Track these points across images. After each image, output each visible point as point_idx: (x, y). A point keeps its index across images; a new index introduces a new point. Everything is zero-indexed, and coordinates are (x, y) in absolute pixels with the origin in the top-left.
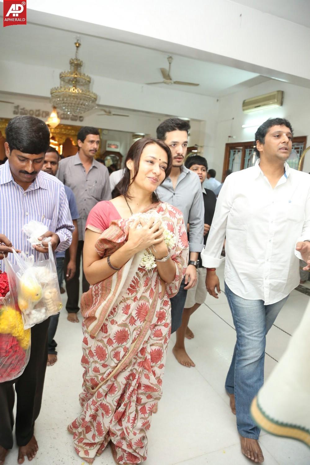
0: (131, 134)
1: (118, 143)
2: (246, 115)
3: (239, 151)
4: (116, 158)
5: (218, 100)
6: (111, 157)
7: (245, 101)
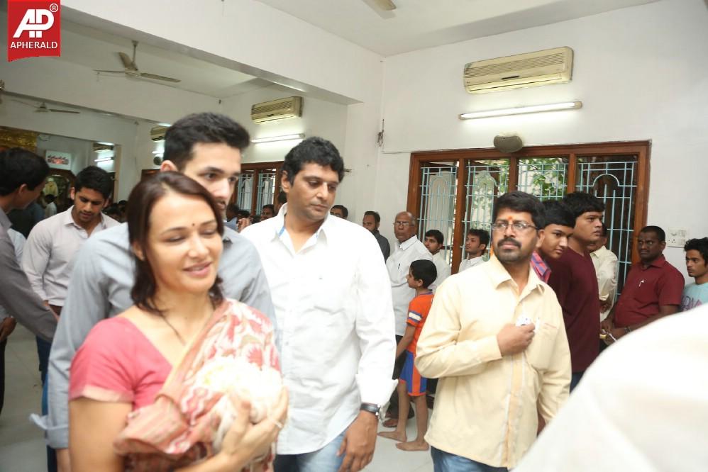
0: (92, 143)
1: (68, 156)
2: (257, 126)
3: (250, 176)
4: (66, 181)
5: (220, 102)
6: (54, 177)
7: (254, 106)
